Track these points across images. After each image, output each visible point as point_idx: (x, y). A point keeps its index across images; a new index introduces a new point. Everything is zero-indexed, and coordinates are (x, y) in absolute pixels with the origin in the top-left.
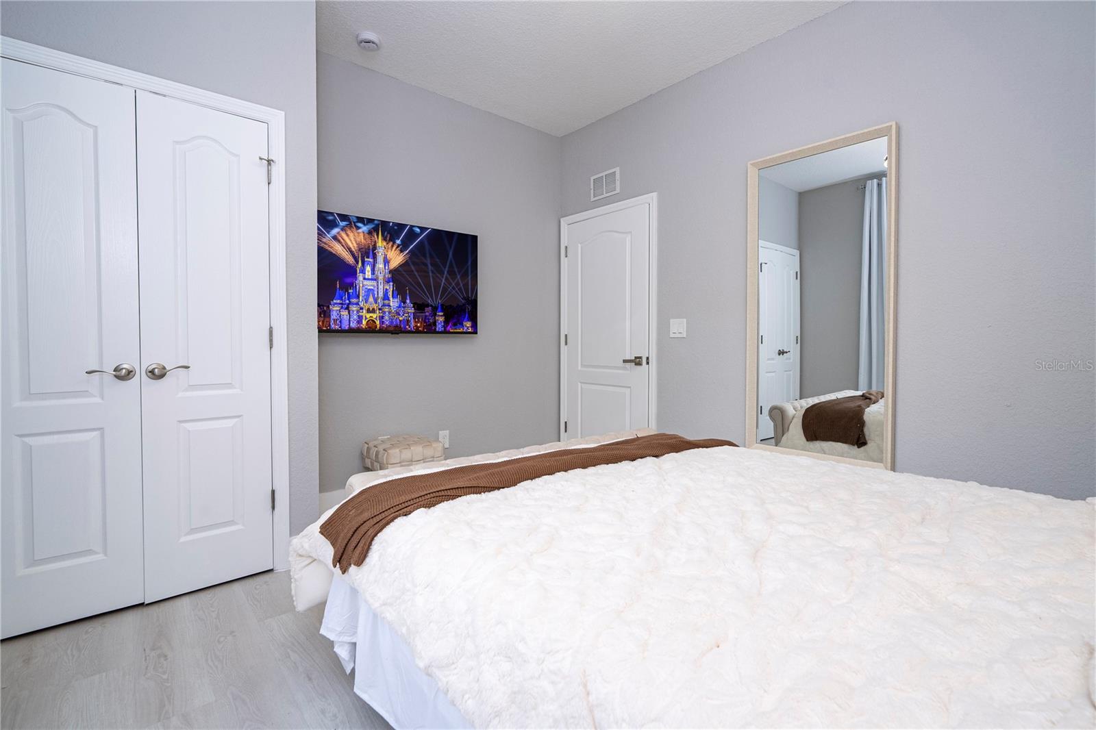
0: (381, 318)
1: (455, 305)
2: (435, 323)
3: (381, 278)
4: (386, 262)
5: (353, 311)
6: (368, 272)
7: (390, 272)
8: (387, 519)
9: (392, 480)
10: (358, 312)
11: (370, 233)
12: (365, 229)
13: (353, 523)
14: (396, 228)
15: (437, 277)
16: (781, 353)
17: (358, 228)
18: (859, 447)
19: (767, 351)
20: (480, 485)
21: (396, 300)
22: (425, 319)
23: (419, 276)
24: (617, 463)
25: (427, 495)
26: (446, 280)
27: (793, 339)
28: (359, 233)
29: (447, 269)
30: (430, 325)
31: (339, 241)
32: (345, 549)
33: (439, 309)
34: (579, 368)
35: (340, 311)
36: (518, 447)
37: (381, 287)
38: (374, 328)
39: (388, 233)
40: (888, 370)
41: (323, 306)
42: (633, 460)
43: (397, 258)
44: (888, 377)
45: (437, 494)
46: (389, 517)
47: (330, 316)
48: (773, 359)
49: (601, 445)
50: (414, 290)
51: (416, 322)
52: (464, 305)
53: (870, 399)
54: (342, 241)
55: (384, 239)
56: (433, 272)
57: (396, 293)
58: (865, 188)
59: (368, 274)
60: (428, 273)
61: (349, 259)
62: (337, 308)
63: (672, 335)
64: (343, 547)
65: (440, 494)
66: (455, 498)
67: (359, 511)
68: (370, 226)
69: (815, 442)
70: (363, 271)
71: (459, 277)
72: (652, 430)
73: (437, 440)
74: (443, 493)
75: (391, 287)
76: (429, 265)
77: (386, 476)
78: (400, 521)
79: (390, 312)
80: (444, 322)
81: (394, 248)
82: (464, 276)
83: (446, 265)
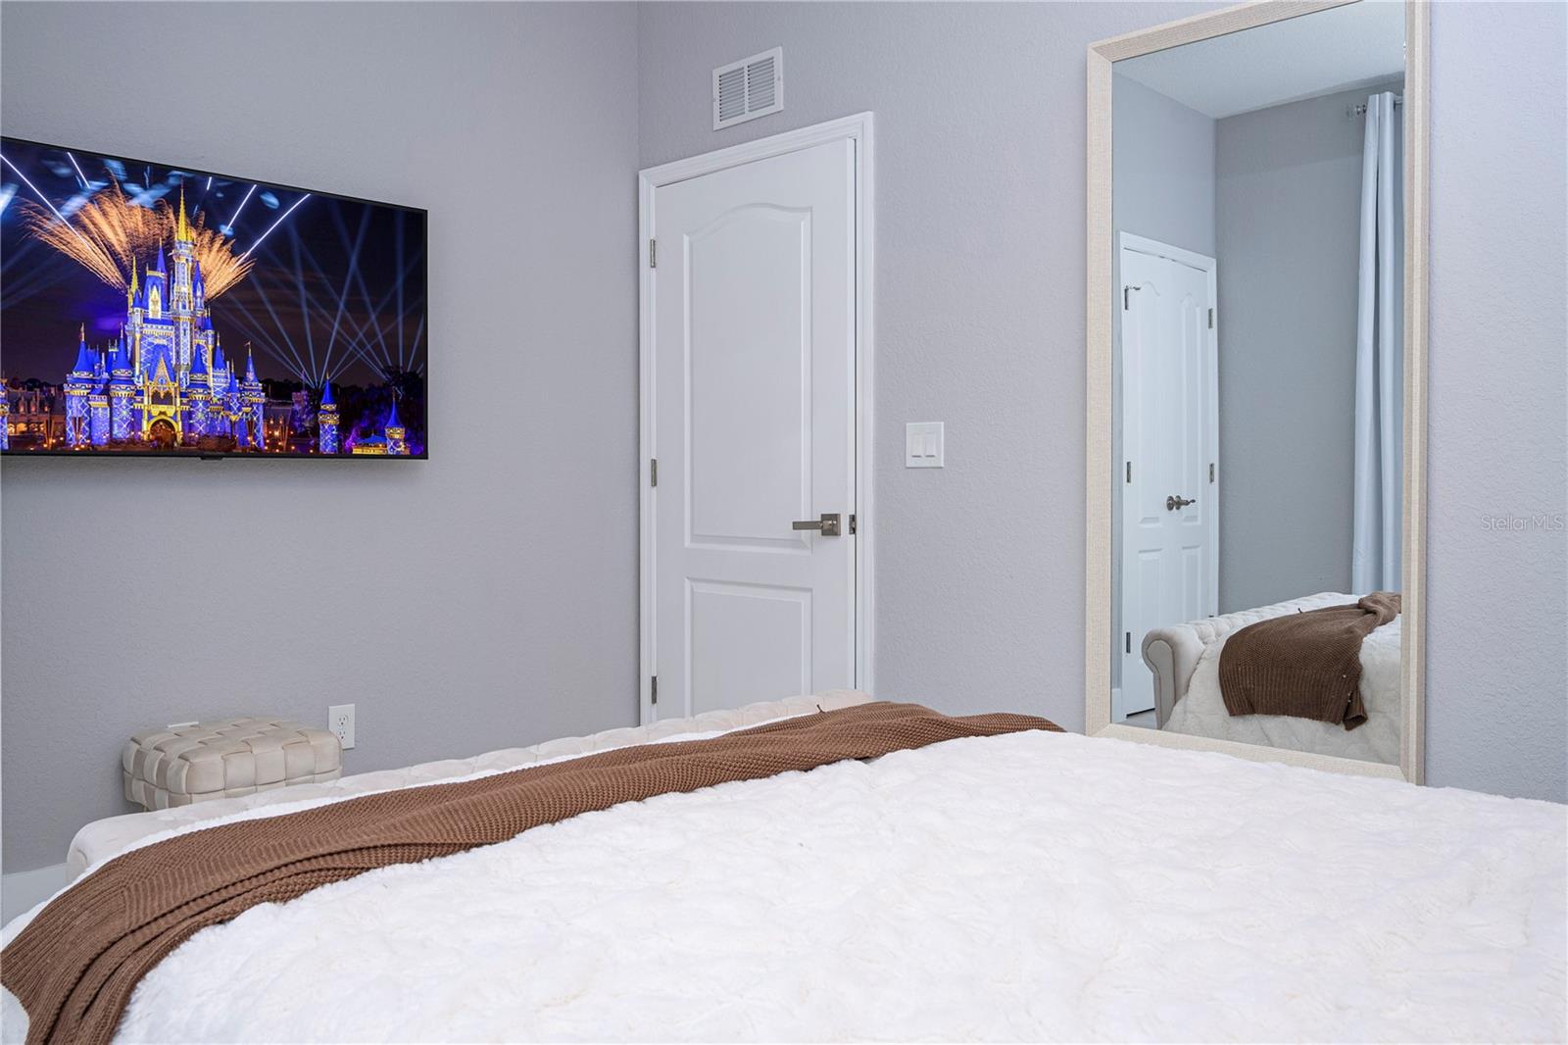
0: (187, 416)
1: (365, 387)
2: (315, 431)
3: (185, 317)
4: (198, 278)
5: (120, 399)
6: (155, 302)
7: (208, 303)
8: (172, 933)
9: (191, 835)
10: (131, 400)
11: (158, 208)
12: (145, 197)
13: (83, 947)
14: (220, 195)
15: (322, 316)
16: (1174, 504)
17: (129, 196)
18: (1348, 729)
19: (1142, 500)
20: (419, 841)
21: (221, 373)
22: (293, 418)
23: (277, 313)
24: (768, 776)
25: (278, 868)
26: (340, 324)
27: (1203, 473)
28: (131, 208)
29: (344, 297)
30: (304, 435)
31: (85, 229)
32: (58, 1015)
33: (327, 395)
34: (687, 543)
35: (88, 399)
36: (523, 743)
37: (185, 340)
38: (168, 439)
39: (200, 209)
40: (1409, 544)
41: (48, 385)
42: (808, 769)
43: (223, 271)
44: (1409, 559)
45: (307, 866)
46: (178, 929)
47: (64, 411)
48: (1156, 519)
49: (731, 735)
50: (266, 348)
51: (269, 427)
52: (387, 386)
53: (1374, 613)
54: (91, 227)
55: (193, 223)
56: (310, 305)
57: (221, 354)
58: (1365, 111)
59: (155, 309)
60: (299, 306)
61: (110, 273)
62: (80, 391)
63: (911, 462)
64: (54, 1011)
65: (314, 865)
66: (353, 875)
67: (99, 918)
68: (159, 192)
69: (1249, 717)
70: (142, 302)
71: (373, 317)
72: (863, 694)
73: (324, 727)
74: (322, 863)
75: (210, 339)
76: (301, 287)
77: (175, 824)
78: (207, 938)
79: (207, 403)
80: (339, 428)
81: (217, 245)
82: (387, 314)
83: (342, 288)
